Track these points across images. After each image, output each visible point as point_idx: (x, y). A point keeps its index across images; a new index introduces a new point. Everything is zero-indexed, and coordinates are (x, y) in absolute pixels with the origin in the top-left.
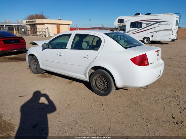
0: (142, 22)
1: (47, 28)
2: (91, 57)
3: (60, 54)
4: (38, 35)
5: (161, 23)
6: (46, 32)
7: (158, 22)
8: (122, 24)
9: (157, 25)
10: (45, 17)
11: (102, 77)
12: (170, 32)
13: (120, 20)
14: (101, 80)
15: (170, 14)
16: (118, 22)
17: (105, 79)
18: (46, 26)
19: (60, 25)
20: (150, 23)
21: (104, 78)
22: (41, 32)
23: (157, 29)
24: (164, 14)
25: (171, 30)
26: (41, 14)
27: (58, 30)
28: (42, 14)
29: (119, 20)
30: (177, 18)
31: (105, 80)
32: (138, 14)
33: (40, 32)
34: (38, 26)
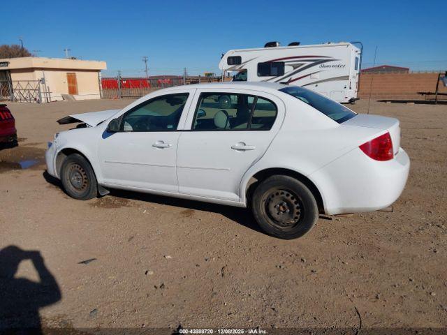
0: (283, 63)
1: (42, 81)
2: (254, 147)
3: (163, 145)
4: (16, 100)
5: (325, 64)
6: (39, 90)
7: (318, 61)
8: (238, 67)
9: (317, 68)
10: (30, 52)
11: (286, 193)
12: (346, 83)
13: (233, 57)
14: (282, 201)
15: (342, 43)
16: (229, 63)
17: (292, 198)
18: (38, 75)
19: (77, 73)
20: (302, 64)
21: (291, 196)
22: (25, 90)
23: (318, 77)
24: (329, 43)
25: (346, 78)
26: (16, 46)
27: (71, 85)
28: (19, 44)
29: (229, 58)
30: (356, 52)
31: (295, 200)
32: (271, 44)
33: (22, 92)
34: (14, 76)
